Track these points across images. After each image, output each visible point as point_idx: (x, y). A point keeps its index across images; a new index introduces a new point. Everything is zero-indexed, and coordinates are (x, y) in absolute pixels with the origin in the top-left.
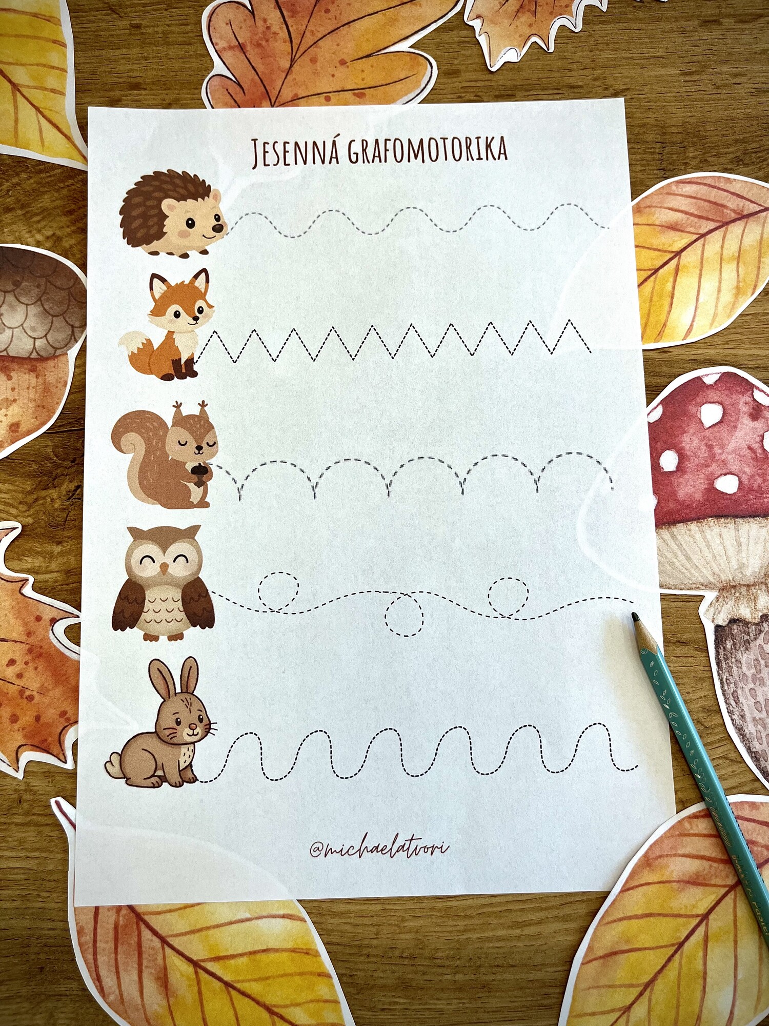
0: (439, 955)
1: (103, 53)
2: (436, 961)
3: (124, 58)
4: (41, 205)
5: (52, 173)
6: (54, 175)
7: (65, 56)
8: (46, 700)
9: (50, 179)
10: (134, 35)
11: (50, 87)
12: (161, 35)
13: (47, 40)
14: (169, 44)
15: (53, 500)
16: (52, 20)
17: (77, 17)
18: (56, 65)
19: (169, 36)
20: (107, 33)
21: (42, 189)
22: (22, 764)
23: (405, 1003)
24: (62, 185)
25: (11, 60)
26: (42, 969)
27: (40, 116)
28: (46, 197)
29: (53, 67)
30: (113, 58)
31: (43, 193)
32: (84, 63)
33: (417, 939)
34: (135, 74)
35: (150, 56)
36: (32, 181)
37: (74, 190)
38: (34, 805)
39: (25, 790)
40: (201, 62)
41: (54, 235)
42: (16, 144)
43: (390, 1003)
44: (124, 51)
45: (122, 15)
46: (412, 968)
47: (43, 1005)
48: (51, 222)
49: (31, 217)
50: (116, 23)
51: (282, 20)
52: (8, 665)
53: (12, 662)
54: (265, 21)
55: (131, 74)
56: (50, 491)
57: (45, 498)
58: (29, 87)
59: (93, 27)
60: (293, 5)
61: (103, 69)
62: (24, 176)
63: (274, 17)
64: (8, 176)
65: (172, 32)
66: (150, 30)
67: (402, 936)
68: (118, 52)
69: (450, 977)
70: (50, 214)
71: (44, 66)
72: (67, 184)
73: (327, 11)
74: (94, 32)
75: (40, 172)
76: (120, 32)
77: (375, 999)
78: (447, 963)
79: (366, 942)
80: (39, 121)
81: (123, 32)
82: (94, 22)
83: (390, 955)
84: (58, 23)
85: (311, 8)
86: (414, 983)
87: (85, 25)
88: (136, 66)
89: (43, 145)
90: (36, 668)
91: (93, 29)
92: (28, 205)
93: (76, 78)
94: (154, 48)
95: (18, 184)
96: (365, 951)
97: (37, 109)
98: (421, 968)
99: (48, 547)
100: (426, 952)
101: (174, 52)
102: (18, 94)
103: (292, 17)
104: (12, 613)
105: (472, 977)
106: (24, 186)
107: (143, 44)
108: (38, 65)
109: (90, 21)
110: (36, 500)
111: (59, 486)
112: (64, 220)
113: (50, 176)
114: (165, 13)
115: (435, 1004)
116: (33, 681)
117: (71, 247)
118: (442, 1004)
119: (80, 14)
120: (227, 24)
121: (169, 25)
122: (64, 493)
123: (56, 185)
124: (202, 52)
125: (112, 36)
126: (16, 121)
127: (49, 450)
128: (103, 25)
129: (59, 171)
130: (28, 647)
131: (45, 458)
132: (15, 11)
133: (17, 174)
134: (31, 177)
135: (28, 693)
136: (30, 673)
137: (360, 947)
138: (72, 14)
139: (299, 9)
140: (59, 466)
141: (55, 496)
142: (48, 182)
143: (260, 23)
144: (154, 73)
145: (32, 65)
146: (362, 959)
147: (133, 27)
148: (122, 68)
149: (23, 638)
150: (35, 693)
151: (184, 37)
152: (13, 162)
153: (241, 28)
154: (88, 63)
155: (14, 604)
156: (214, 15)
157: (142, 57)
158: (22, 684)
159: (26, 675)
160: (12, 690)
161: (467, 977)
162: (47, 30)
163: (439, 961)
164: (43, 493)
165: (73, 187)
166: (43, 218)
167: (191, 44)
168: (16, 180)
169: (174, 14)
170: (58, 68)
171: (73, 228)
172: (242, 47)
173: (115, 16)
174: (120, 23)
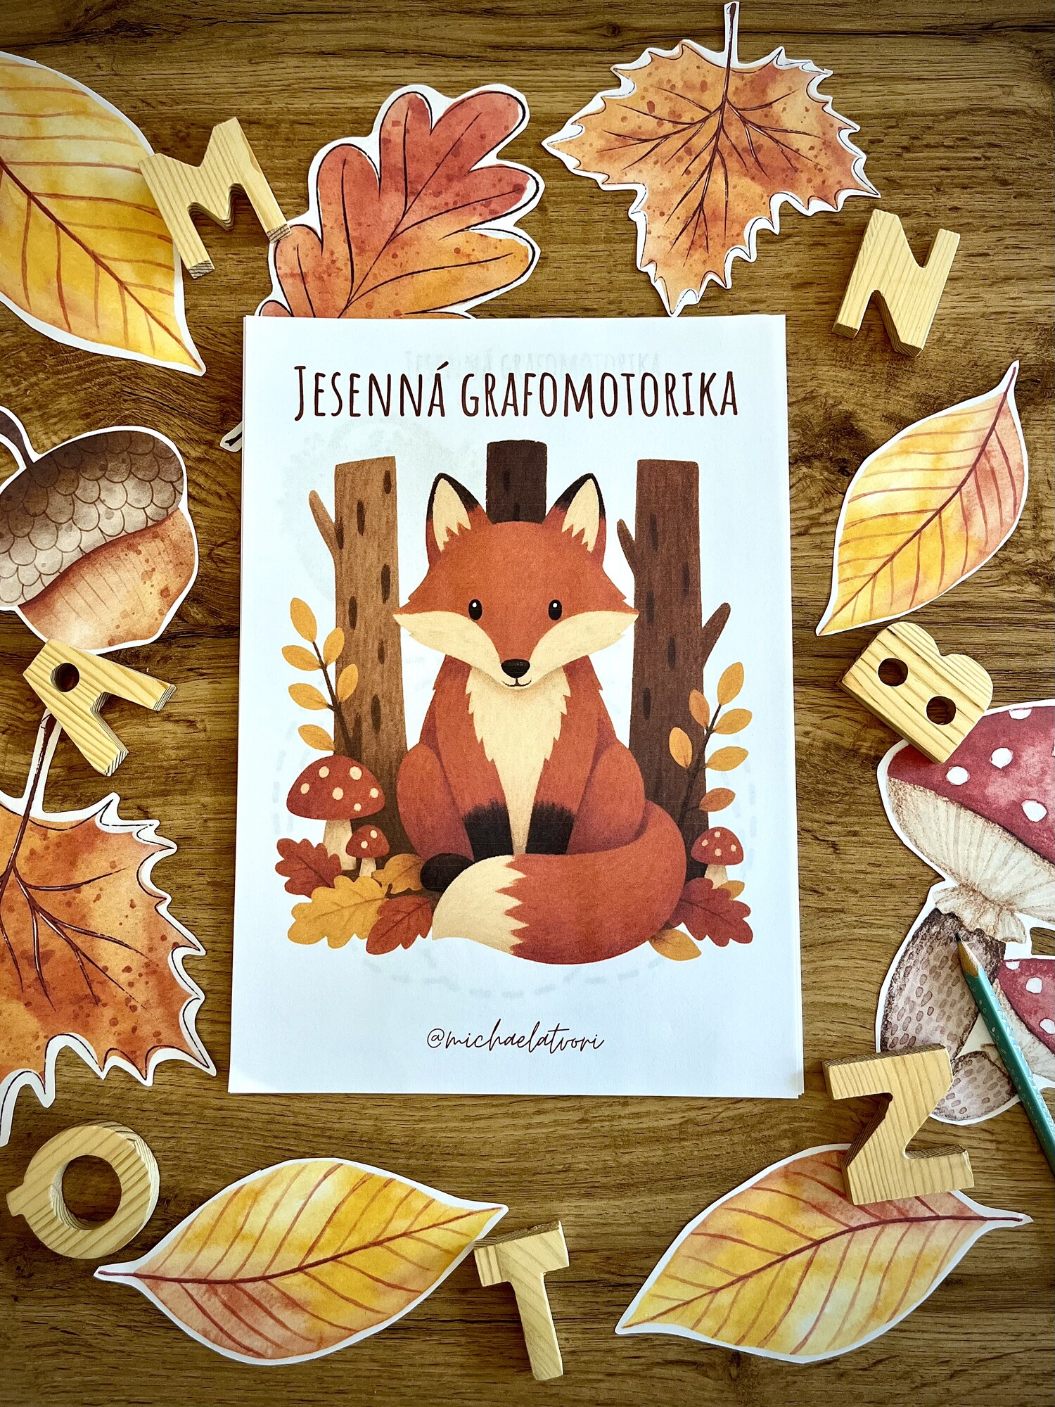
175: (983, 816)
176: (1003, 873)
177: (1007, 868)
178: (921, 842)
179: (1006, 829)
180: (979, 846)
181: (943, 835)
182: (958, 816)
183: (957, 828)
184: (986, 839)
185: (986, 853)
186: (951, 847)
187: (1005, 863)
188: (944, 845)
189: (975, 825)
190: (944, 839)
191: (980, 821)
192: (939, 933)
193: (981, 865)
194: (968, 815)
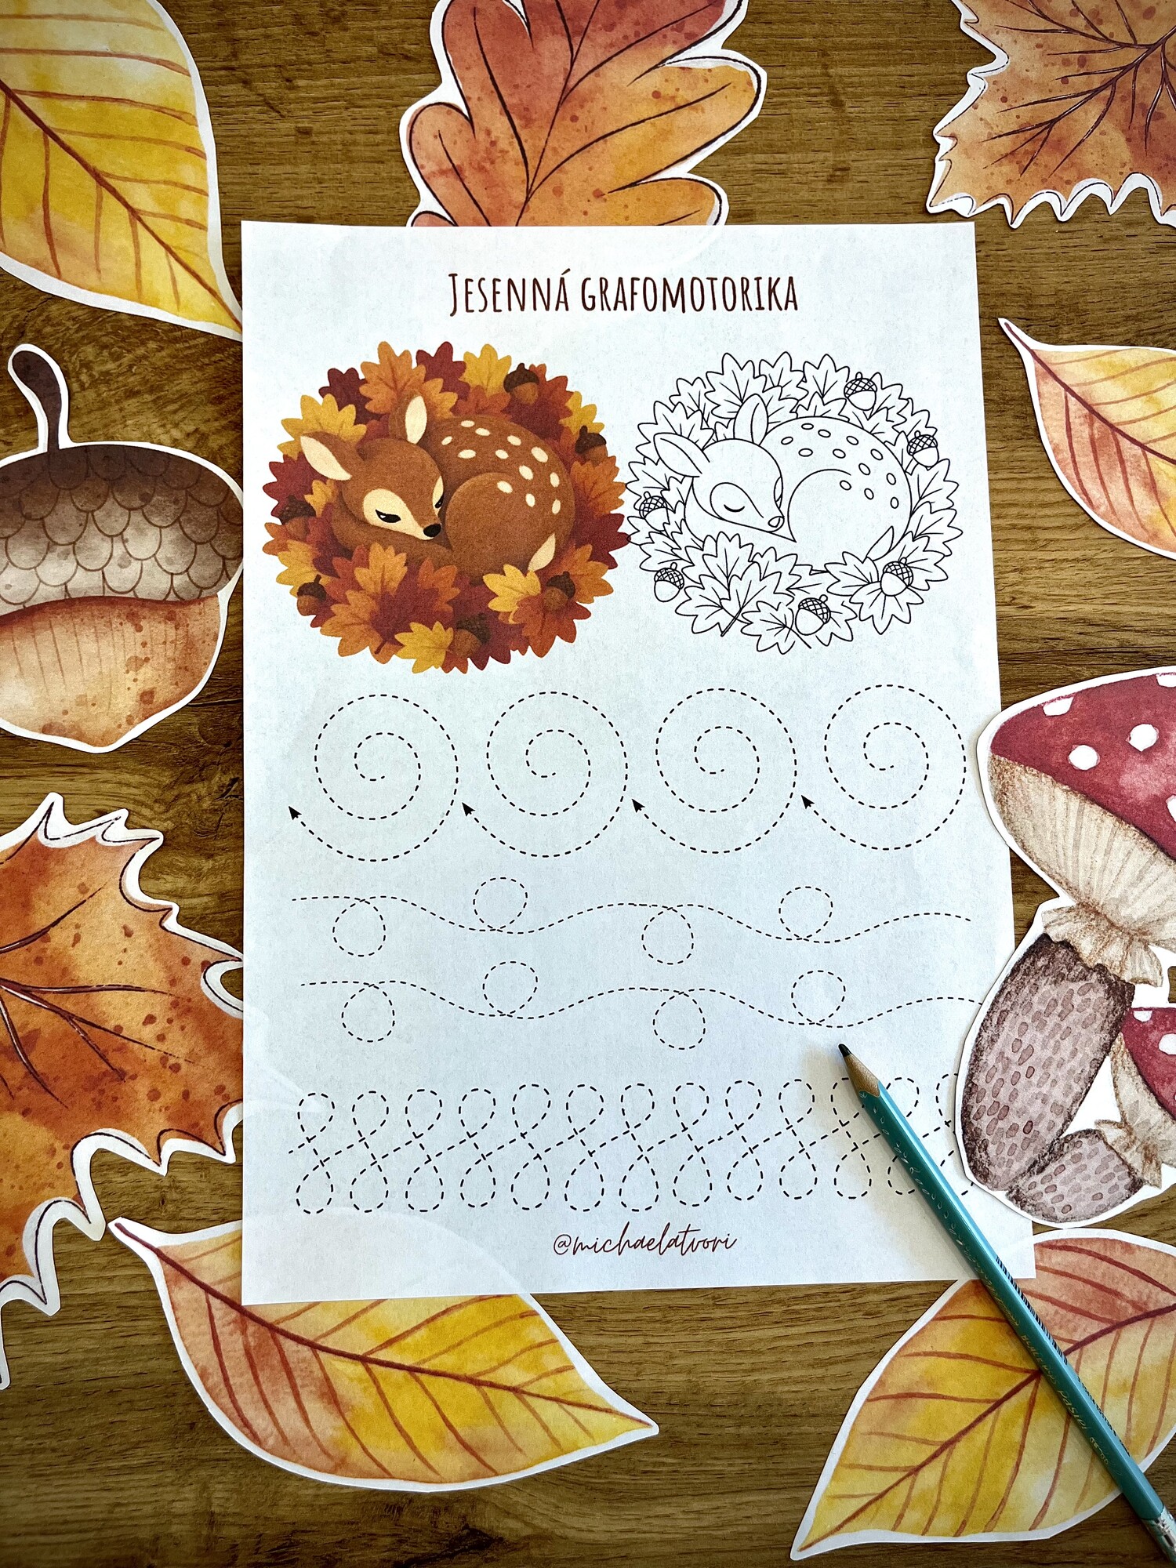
1: (259, 169)
3: (288, 179)
4: (178, 388)
5: (192, 343)
6: (195, 346)
7: (204, 170)
8: (197, 1070)
9: (189, 352)
10: (303, 144)
11: (185, 216)
12: (340, 147)
13: (178, 146)
14: (352, 161)
15: (200, 798)
16: (184, 117)
17: (220, 114)
18: (193, 185)
19: (351, 148)
20: (264, 140)
21: (178, 366)
22: (166, 1156)
24: (206, 361)
25: (127, 174)
27: (172, 259)
28: (184, 377)
29: (188, 188)
30: (273, 178)
31: (181, 371)
32: (233, 183)
34: (305, 203)
35: (326, 177)
36: (164, 353)
37: (224, 368)
39: (169, 1187)
40: (397, 190)
41: (196, 430)
42: (140, 300)
44: (288, 168)
45: (284, 113)
48: (192, 412)
49: (165, 405)
50: (275, 126)
51: (512, 132)
52: (144, 1023)
53: (150, 1019)
54: (488, 133)
55: (299, 203)
56: (195, 786)
57: (189, 795)
58: (154, 215)
59: (242, 129)
60: (526, 109)
61: (260, 193)
62: (152, 345)
63: (500, 127)
64: (130, 344)
65: (355, 143)
66: (324, 139)
68: (279, 170)
70: (190, 402)
71: (176, 184)
72: (213, 359)
73: (574, 119)
74: (246, 137)
75: (176, 340)
76: (281, 140)
80: (171, 269)
81: (286, 139)
82: (244, 122)
84: (193, 121)
85: (552, 114)
87: (231, 127)
88: (305, 192)
89: (178, 302)
90: (183, 1028)
91: (242, 132)
92: (160, 388)
93: (222, 205)
94: (332, 166)
95: (145, 357)
97: (168, 248)
99: (195, 862)
101: (359, 172)
102: (139, 225)
103: (526, 126)
104: (149, 953)
106: (153, 360)
107: (316, 158)
108: (166, 182)
109: (238, 121)
110: (177, 798)
111: (209, 778)
112: (210, 410)
113: (189, 348)
114: (345, 114)
116: (179, 1045)
117: (221, 448)
119: (223, 109)
120: (435, 137)
121: (351, 133)
122: (216, 788)
123: (198, 360)
124: (398, 175)
125: (270, 144)
126: (138, 265)
127: (194, 729)
128: (257, 126)
129: (202, 340)
130: (171, 999)
131: (189, 740)
132: (131, 102)
134: (162, 349)
135: (172, 1061)
136: (174, 1033)
138: (213, 110)
139: (534, 116)
140: (208, 752)
141: (203, 791)
142: (186, 356)
143: (481, 136)
144: (331, 202)
145: (158, 182)
147: (300, 132)
148: (286, 193)
149: (165, 987)
150: (181, 1062)
151: (372, 151)
152: (136, 325)
153: (455, 143)
154: (237, 183)
155: (152, 941)
156: (417, 123)
157: (314, 178)
158: (164, 1048)
159: (169, 1036)
160: (152, 1056)
162: (178, 132)
164: (187, 789)
165: (223, 364)
166: (181, 408)
167: (383, 162)
169: (358, 116)
170: (194, 189)
171: (224, 422)
172: (457, 171)
173: (274, 114)
174: (281, 126)
175: (1114, 813)
176: (1136, 892)
177: (1142, 885)
178: (1031, 843)
179: (1144, 833)
180: (1107, 852)
181: (1060, 835)
182: (1081, 812)
183: (1079, 828)
184: (1116, 844)
185: (1115, 863)
186: (1070, 853)
187: (1140, 878)
188: (1060, 849)
189: (1104, 825)
190: (1061, 841)
191: (1110, 821)
192: (1047, 967)
193: (1108, 880)
194: (1094, 812)
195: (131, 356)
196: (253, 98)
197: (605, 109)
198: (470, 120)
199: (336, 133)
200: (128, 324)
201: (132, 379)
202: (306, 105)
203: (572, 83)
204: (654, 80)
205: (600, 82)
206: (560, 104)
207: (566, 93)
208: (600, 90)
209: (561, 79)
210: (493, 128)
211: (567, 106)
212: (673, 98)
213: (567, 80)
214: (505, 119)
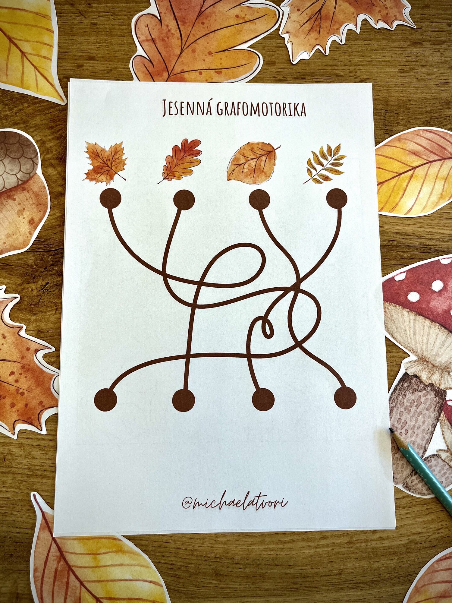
0: (237, 557)
1: (74, 38)
2: (234, 560)
3: (86, 42)
4: (35, 122)
5: (42, 104)
6: (43, 106)
7: (53, 38)
8: (31, 395)
9: (40, 108)
10: (93, 28)
11: (43, 55)
12: (108, 30)
13: (43, 28)
14: (112, 36)
15: (32, 290)
16: (46, 17)
17: (61, 16)
18: (47, 43)
19: (112, 31)
20: (77, 26)
21: (36, 113)
22: (17, 431)
23: (216, 584)
24: (47, 112)
25: (21, 38)
26: (12, 555)
27: (36, 71)
28: (38, 118)
29: (45, 44)
30: (80, 41)
31: (36, 115)
32: (64, 43)
33: (225, 548)
34: (92, 51)
35: (101, 42)
36: (30, 108)
37: (54, 115)
38: (13, 462)
40: (130, 48)
41: (41, 140)
42: (22, 87)
43: (208, 583)
44: (86, 38)
45: (86, 17)
46: (222, 564)
47: (11, 575)
48: (39, 132)
49: (29, 129)
50: (82, 21)
51: (177, 27)
52: (10, 375)
53: (12, 373)
54: (167, 26)
55: (90, 51)
56: (31, 285)
57: (28, 288)
58: (31, 54)
59: (69, 22)
60: (184, 18)
61: (74, 47)
62: (26, 105)
63: (173, 24)
64: (17, 104)
65: (114, 29)
66: (102, 27)
67: (216, 546)
68: (82, 38)
69: (242, 570)
70: (39, 128)
71: (41, 43)
72: (50, 111)
73: (203, 23)
74: (70, 25)
75: (35, 103)
76: (84, 27)
77: (199, 580)
78: (241, 562)
79: (196, 548)
80: (36, 75)
81: (86, 26)
82: (70, 20)
83: (209, 556)
84: (50, 19)
85: (194, 21)
86: (222, 573)
87: (65, 21)
88: (93, 47)
89: (38, 88)
90: (26, 377)
91: (69, 24)
92: (27, 122)
93: (59, 51)
94: (104, 37)
95: (22, 110)
96: (195, 553)
97: (35, 67)
98: (226, 564)
99: (29, 317)
100: (230, 555)
101: (115, 40)
102: (25, 58)
103: (183, 25)
104: (13, 346)
105: (255, 570)
106: (26, 111)
107: (97, 34)
108: (37, 42)
109: (68, 19)
110: (23, 289)
111: (37, 282)
112: (48, 132)
113: (41, 106)
114: (111, 18)
115: (233, 585)
116: (24, 384)
117: (51, 147)
118: (237, 585)
119: (62, 14)
120: (146, 26)
121: (113, 25)
122: (39, 286)
123: (44, 111)
124: (131, 42)
125: (80, 28)
126: (23, 73)
127: (32, 261)
128: (75, 21)
129: (46, 104)
130: (22, 365)
132: (25, 10)
133: (22, 104)
134: (29, 106)
135: (21, 391)
136: (22, 379)
137: (192, 550)
138: (58, 14)
139: (187, 21)
140: (37, 271)
141: (34, 287)
142: (39, 110)
143: (164, 27)
144: (103, 51)
145: (34, 42)
146: (193, 557)
147: (92, 24)
148: (85, 47)
149: (19, 360)
150: (25, 391)
151: (121, 32)
152: (20, 97)
153: (154, 29)
154: (65, 43)
155: (14, 340)
156: (139, 21)
157: (96, 42)
158: (18, 386)
159: (20, 380)
160: (12, 389)
161: (252, 570)
162: (43, 23)
163: (236, 561)
164: (27, 286)
165: (54, 113)
166: (36, 130)
167: (125, 37)
168: (21, 107)
169: (116, 18)
170: (48, 45)
171: (52, 137)
172: (153, 40)
173: (82, 17)
174: (85, 21)
175: (429, 319)
176: (442, 351)
177: (444, 348)
179: (442, 326)
180: (428, 335)
181: (408, 330)
182: (415, 320)
183: (415, 326)
184: (431, 331)
185: (432, 340)
186: (412, 337)
187: (443, 345)
188: (408, 336)
189: (425, 324)
190: (408, 332)
191: (428, 322)
192: (408, 386)
193: (430, 347)
194: (421, 319)
195: (17, 109)
196: (75, 10)
197: (216, 20)
198: (160, 21)
199: (107, 25)
200: (17, 96)
201: (16, 118)
202: (95, 14)
203: (203, 9)
204: (237, 11)
205: (215, 10)
206: (197, 17)
207: (200, 13)
208: (214, 13)
209: (199, 8)
210: (169, 25)
211: (200, 18)
212: (244, 18)
213: (201, 8)
214: (175, 22)
